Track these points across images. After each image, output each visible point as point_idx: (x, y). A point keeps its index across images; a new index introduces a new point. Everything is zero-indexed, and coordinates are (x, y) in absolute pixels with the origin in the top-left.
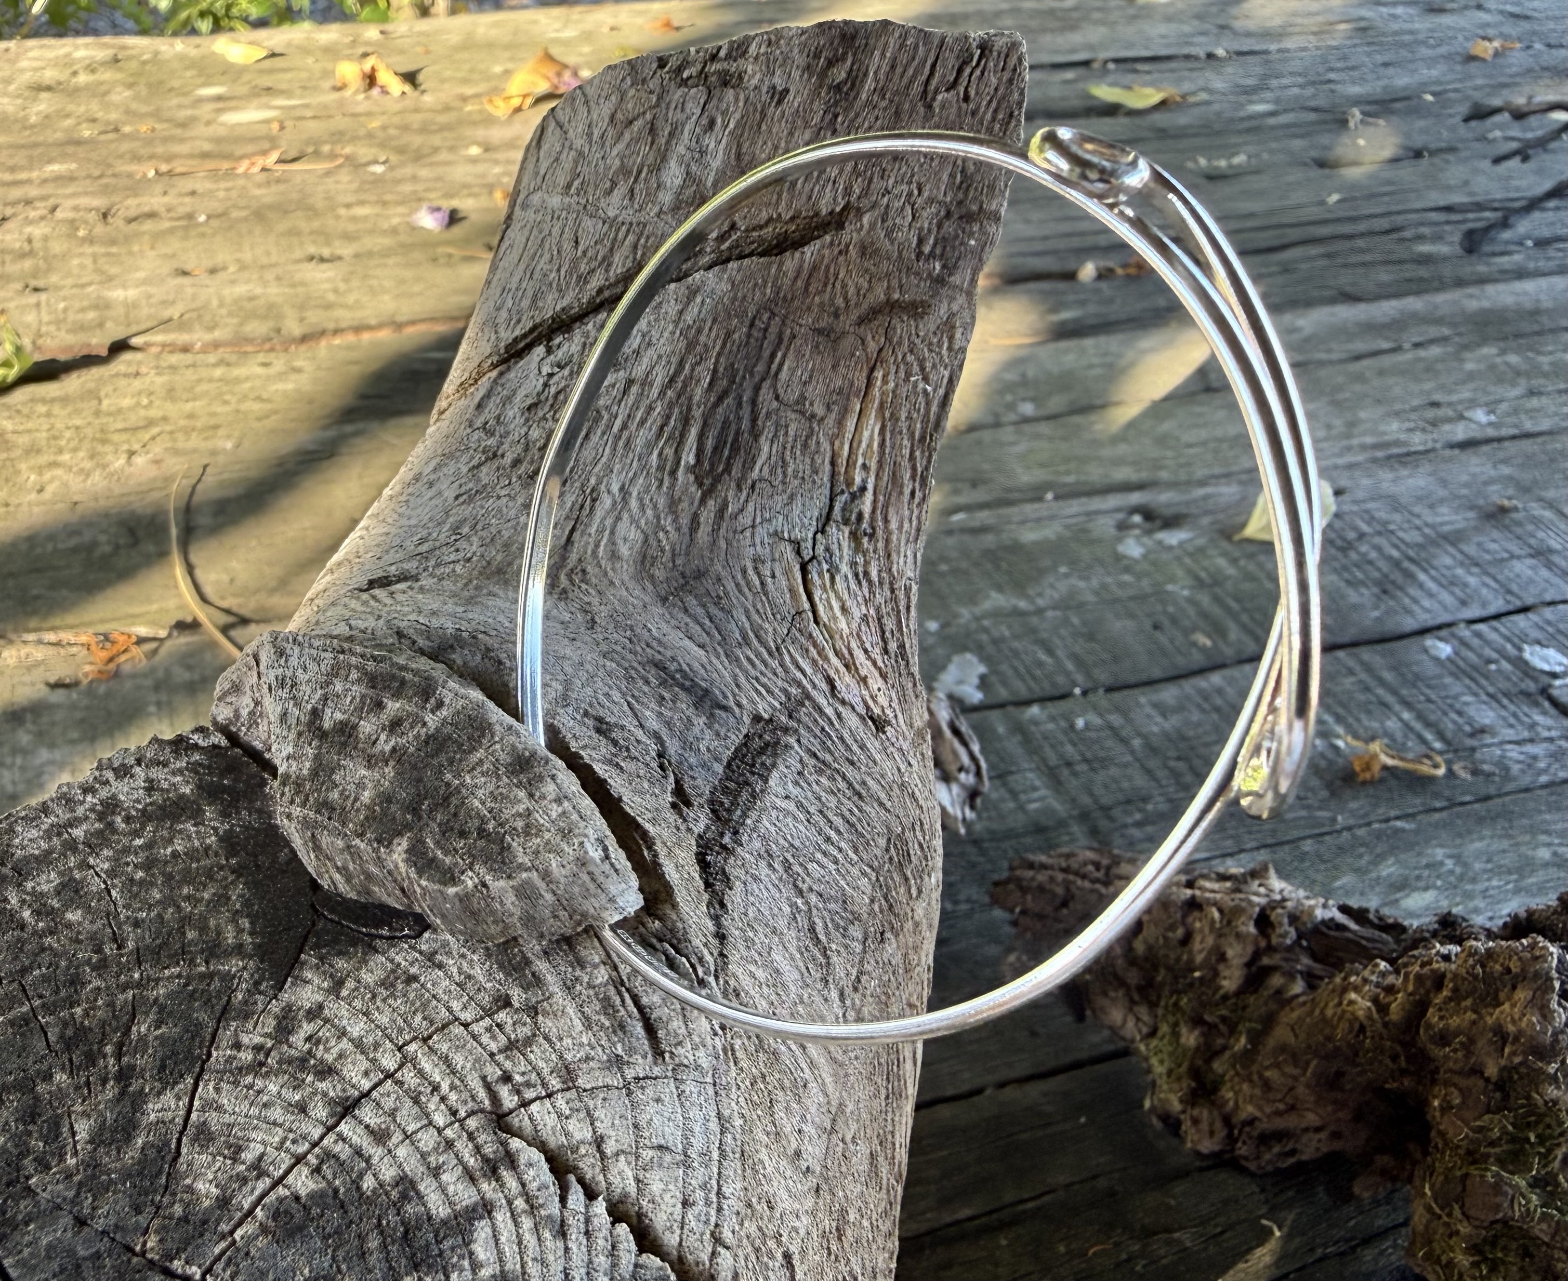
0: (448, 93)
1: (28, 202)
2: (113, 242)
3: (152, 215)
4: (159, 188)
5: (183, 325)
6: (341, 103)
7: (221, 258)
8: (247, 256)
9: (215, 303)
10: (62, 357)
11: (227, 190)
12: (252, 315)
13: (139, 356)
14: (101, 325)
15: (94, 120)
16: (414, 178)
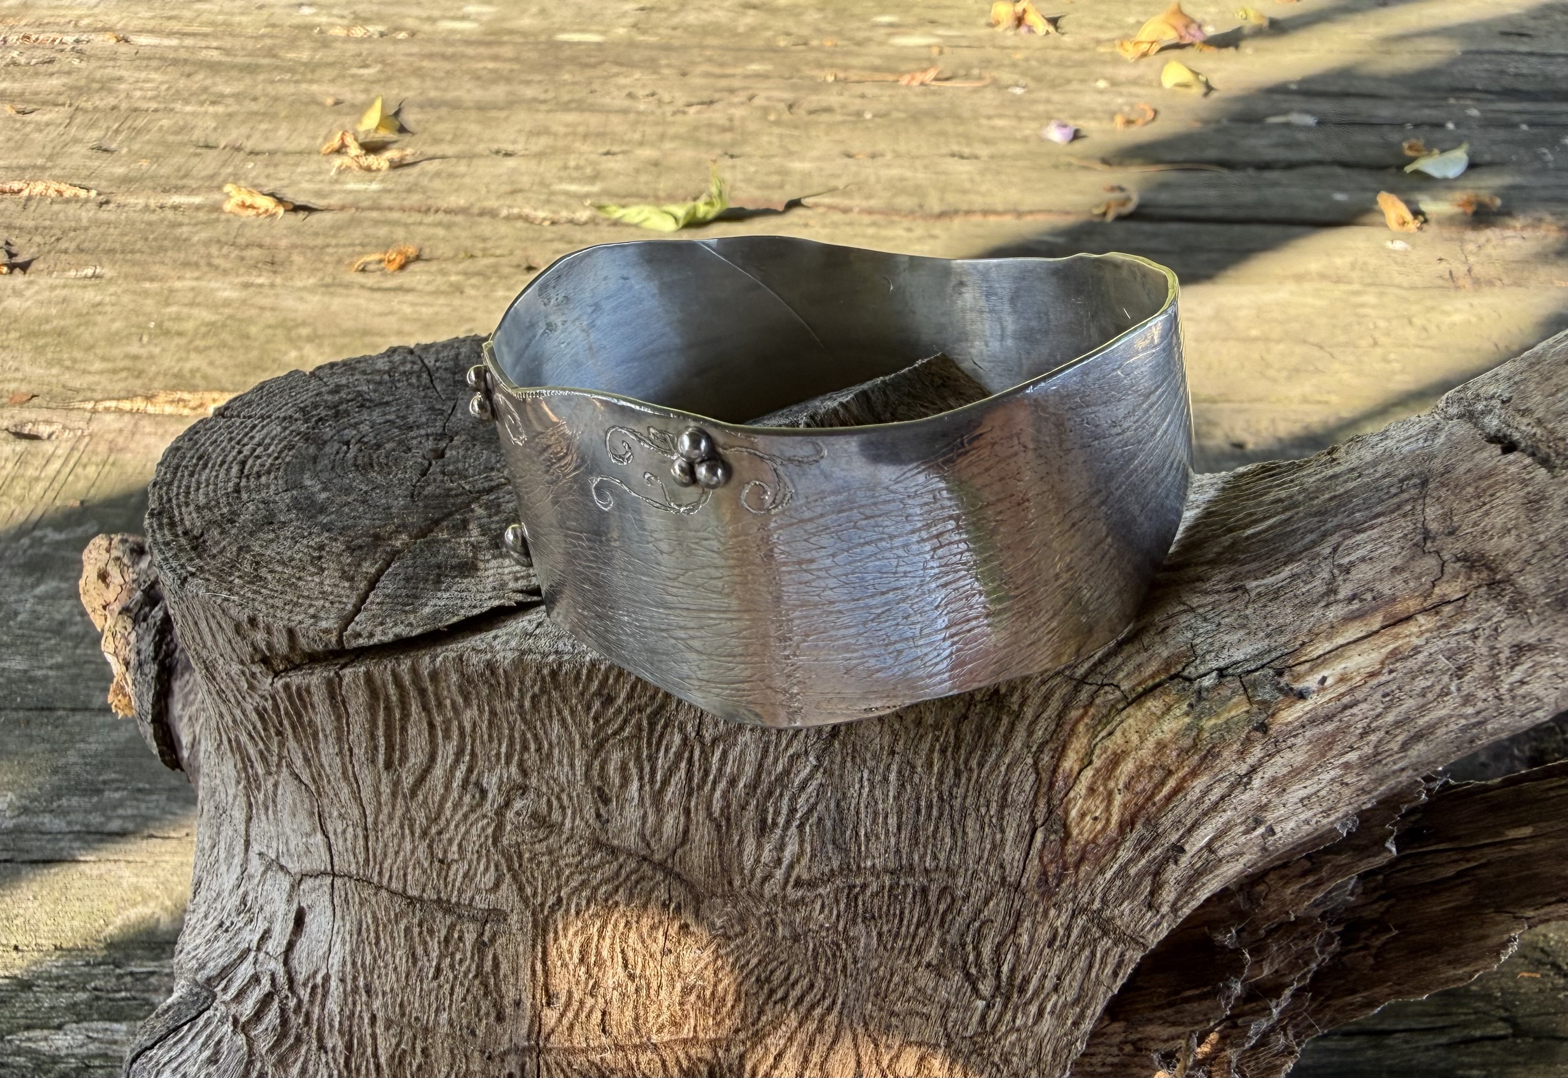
0: (1086, 35)
1: (732, 91)
2: (796, 127)
3: (828, 110)
4: (835, 89)
5: (846, 192)
6: (992, 37)
7: (881, 146)
8: (902, 147)
9: (872, 179)
10: (750, 207)
11: (891, 96)
12: (903, 191)
13: (809, 212)
14: (781, 186)
15: (788, 34)
16: (1048, 101)
